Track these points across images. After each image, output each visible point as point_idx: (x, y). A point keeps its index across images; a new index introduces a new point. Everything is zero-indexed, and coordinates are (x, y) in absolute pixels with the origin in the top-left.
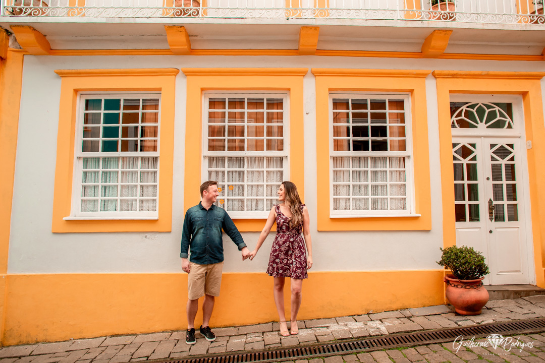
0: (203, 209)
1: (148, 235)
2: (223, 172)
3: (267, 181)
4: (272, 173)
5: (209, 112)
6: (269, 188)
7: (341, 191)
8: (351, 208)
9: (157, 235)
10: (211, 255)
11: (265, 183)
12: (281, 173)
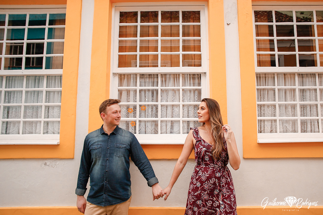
0: (104, 134)
1: (48, 162)
2: (135, 91)
3: (183, 101)
4: (189, 92)
5: (120, 26)
6: (186, 109)
7: (266, 112)
8: (278, 130)
9: (58, 162)
10: (110, 194)
11: (181, 103)
12: (199, 92)
